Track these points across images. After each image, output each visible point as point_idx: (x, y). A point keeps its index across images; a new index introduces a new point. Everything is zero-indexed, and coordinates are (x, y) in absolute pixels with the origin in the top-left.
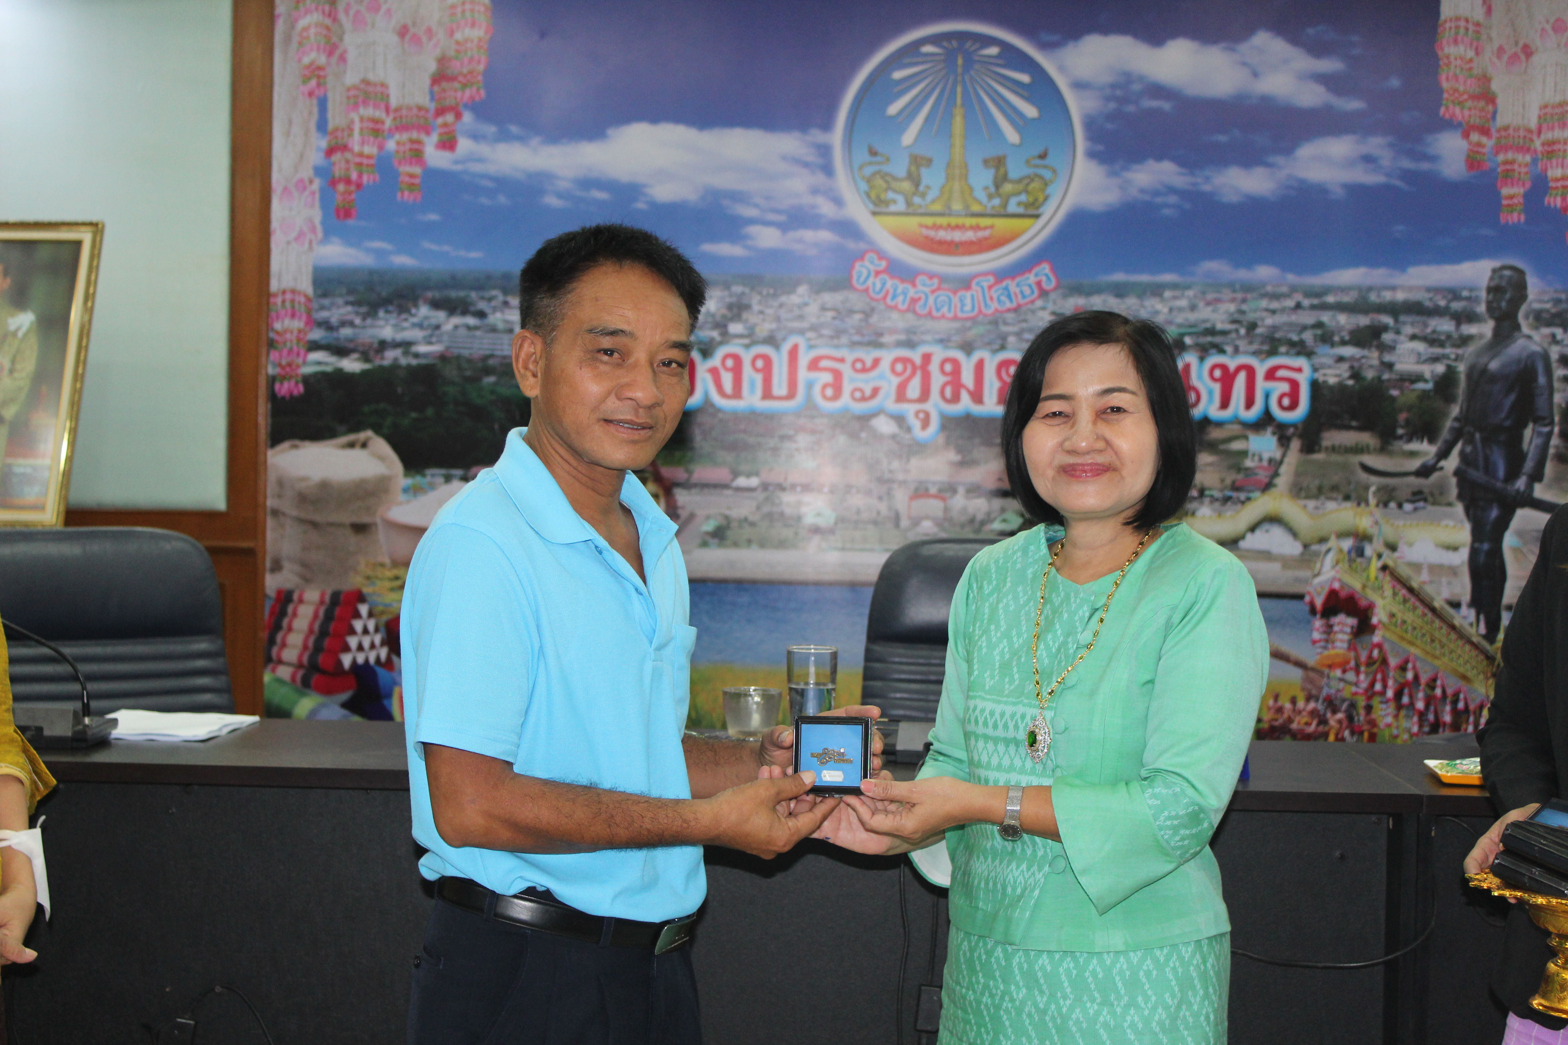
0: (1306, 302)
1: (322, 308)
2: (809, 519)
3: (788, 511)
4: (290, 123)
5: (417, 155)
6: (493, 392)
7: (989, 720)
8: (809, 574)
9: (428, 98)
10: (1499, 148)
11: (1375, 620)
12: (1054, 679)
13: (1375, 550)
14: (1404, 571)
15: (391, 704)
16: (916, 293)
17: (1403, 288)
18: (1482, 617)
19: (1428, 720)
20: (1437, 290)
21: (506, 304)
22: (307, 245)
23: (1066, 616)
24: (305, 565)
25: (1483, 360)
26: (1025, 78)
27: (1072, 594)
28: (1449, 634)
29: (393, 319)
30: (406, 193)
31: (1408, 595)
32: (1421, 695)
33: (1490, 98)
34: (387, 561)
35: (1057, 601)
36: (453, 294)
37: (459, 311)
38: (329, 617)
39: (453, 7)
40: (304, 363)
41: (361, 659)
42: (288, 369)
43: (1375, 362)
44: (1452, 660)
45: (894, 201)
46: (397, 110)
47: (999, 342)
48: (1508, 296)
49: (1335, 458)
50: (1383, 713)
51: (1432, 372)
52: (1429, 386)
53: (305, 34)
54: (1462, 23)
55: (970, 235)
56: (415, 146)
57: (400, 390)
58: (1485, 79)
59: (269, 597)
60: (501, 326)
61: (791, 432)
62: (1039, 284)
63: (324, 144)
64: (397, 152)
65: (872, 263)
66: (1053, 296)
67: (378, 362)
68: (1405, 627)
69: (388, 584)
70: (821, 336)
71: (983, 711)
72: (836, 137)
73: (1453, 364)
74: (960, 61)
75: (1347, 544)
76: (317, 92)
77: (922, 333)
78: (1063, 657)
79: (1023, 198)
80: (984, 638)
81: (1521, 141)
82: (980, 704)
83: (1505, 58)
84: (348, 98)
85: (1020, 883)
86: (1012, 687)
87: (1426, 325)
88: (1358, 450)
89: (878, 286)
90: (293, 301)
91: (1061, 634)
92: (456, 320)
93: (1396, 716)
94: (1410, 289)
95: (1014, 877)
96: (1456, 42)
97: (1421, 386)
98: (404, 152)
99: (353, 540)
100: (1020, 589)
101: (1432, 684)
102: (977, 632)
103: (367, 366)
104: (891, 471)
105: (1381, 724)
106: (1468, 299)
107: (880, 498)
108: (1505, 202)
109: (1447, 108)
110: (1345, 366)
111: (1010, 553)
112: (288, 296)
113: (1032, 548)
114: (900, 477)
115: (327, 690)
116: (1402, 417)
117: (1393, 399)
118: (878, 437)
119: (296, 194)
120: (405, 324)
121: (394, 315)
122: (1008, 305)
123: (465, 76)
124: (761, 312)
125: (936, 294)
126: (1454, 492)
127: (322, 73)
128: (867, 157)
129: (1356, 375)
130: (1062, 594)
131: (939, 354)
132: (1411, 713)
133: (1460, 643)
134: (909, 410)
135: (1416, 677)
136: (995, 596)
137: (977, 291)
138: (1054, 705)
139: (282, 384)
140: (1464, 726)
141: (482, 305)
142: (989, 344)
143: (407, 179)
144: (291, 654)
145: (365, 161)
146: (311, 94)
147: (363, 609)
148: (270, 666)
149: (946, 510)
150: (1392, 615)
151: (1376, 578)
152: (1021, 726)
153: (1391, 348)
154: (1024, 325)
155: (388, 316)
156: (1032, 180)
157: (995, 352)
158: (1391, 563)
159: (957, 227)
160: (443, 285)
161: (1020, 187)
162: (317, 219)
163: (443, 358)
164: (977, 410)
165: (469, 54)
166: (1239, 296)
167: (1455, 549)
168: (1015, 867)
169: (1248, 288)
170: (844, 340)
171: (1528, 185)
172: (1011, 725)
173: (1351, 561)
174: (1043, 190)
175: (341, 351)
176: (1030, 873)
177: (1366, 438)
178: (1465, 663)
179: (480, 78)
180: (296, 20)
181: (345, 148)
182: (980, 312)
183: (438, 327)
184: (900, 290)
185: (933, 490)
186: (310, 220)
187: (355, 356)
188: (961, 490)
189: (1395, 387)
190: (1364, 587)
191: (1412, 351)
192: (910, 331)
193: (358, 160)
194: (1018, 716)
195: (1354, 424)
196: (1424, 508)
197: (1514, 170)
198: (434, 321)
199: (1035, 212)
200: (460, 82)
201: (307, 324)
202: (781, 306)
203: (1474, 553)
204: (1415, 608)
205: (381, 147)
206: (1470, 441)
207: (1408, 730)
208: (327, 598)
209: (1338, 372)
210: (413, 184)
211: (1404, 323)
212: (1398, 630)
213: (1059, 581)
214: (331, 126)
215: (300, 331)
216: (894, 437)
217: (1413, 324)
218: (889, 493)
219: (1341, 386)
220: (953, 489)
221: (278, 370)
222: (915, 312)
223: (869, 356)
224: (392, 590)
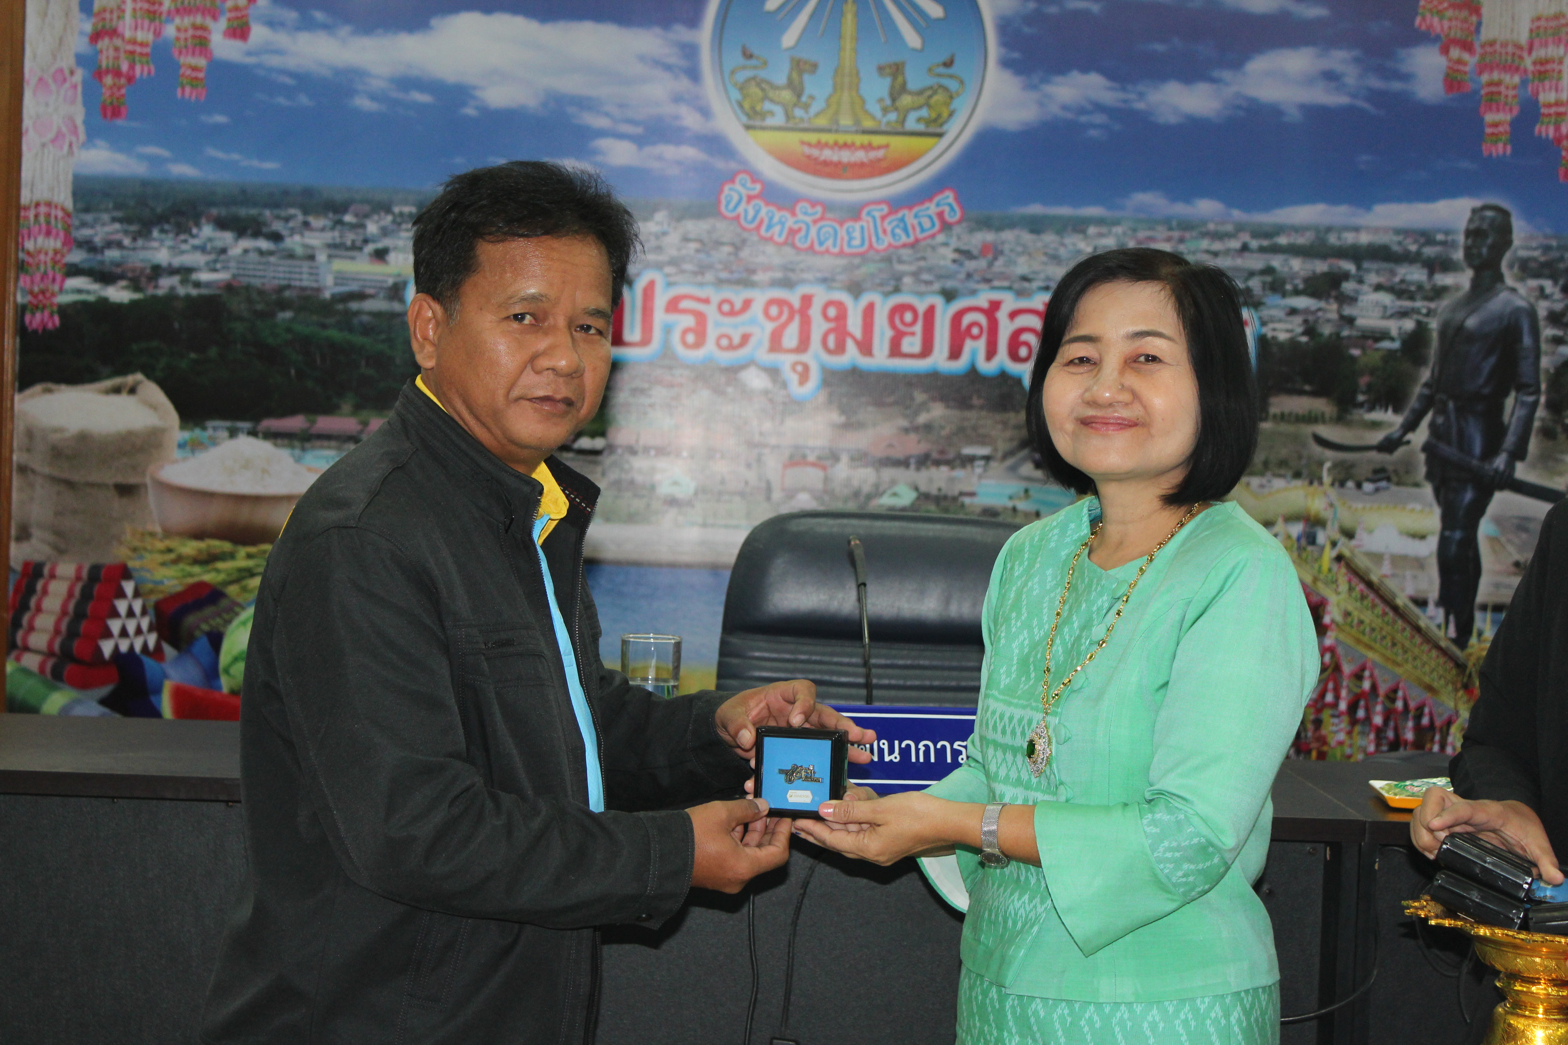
0: (1254, 244)
1: (84, 224)
2: (665, 489)
3: (639, 478)
5: (201, 44)
6: (289, 330)
7: (998, 724)
8: (664, 554)
10: (1482, 68)
11: (1327, 620)
13: (1328, 537)
14: (1362, 562)
15: (159, 701)
16: (796, 222)
17: (1368, 229)
18: (1452, 618)
19: (1386, 737)
20: (1405, 232)
21: (306, 225)
22: (66, 149)
23: (1084, 605)
24: (58, 533)
25: (1460, 316)
27: (1096, 581)
28: (1413, 637)
29: (169, 240)
30: (188, 89)
31: (1366, 591)
32: (1379, 708)
33: (1474, 7)
34: (158, 529)
35: (1081, 588)
36: (243, 212)
37: (250, 232)
38: (86, 595)
40: (61, 290)
41: (124, 647)
42: (41, 297)
43: (1334, 316)
44: (1416, 668)
45: (772, 113)
47: (892, 284)
48: (1489, 241)
49: (1284, 427)
50: (1334, 728)
51: (1400, 328)
52: (1396, 345)
55: (860, 156)
56: (199, 33)
57: (176, 325)
59: (13, 571)
60: (299, 251)
61: (646, 385)
62: (941, 215)
63: (88, 27)
64: (178, 39)
65: (744, 185)
66: (957, 229)
67: (150, 291)
68: (1362, 628)
69: (160, 558)
70: (683, 272)
71: (994, 713)
72: (704, 35)
73: (1425, 320)
75: (1296, 529)
77: (802, 271)
78: (1076, 654)
79: (924, 112)
80: (1004, 627)
81: (1509, 59)
82: (993, 705)
86: (1026, 687)
87: (1393, 273)
88: (1311, 418)
89: (751, 213)
90: (48, 215)
91: (1077, 627)
92: (246, 243)
93: (1349, 733)
94: (1376, 230)
97: (1386, 345)
98: (186, 39)
99: (117, 504)
100: (1049, 572)
101: (1392, 695)
103: (137, 296)
104: (761, 434)
105: (1332, 742)
106: (1444, 243)
107: (749, 466)
108: (1488, 130)
109: (1424, 17)
110: (1298, 320)
111: (1047, 529)
112: (43, 209)
113: (1073, 525)
114: (773, 441)
115: (82, 684)
116: (1364, 381)
117: (1353, 359)
118: (746, 393)
119: (53, 87)
120: (184, 247)
121: (171, 235)
122: (904, 239)
125: (819, 224)
126: (1422, 470)
128: (740, 60)
129: (1310, 330)
130: (1086, 580)
131: (821, 295)
132: (1367, 729)
133: (1426, 647)
134: (785, 361)
135: (1374, 687)
136: (1023, 578)
137: (868, 222)
138: (1059, 710)
139: (33, 314)
140: (1428, 745)
141: (277, 226)
142: (882, 284)
143: (189, 72)
144: (39, 640)
145: (138, 49)
147: (129, 587)
148: (14, 654)
149: (826, 480)
150: (1347, 614)
151: (1330, 570)
153: (1352, 300)
154: (922, 264)
155: (163, 236)
156: (935, 92)
157: (887, 295)
158: (1347, 553)
159: (845, 146)
160: (230, 201)
161: (921, 100)
162: (79, 120)
163: (229, 287)
164: (865, 362)
166: (1176, 234)
167: (1423, 537)
168: (1016, 898)
169: (1186, 225)
170: (709, 277)
171: (1516, 112)
172: (1018, 731)
173: (1301, 549)
174: (947, 104)
175: (105, 277)
176: (1031, 905)
177: (1320, 405)
178: (1432, 671)
181: (113, 33)
182: (871, 246)
183: (224, 251)
184: (776, 219)
185: (811, 458)
186: (71, 119)
187: (123, 283)
188: (845, 459)
189: (1356, 346)
190: (1315, 580)
191: (1377, 303)
192: (788, 268)
193: (129, 47)
194: (1025, 721)
195: (1307, 388)
196: (1387, 488)
197: (1499, 93)
198: (219, 244)
199: (938, 130)
201: (65, 243)
203: (1444, 542)
204: (1374, 606)
205: (157, 33)
206: (1442, 410)
207: (1364, 750)
208: (85, 574)
209: (1289, 326)
210: (196, 78)
211: (1368, 271)
212: (1354, 632)
213: (1086, 565)
214: (96, 7)
215: (56, 252)
216: (766, 392)
217: (1378, 272)
218: (759, 460)
219: (1293, 343)
220: (835, 457)
221: (29, 298)
222: (794, 246)
223: (738, 297)
224: (163, 564)
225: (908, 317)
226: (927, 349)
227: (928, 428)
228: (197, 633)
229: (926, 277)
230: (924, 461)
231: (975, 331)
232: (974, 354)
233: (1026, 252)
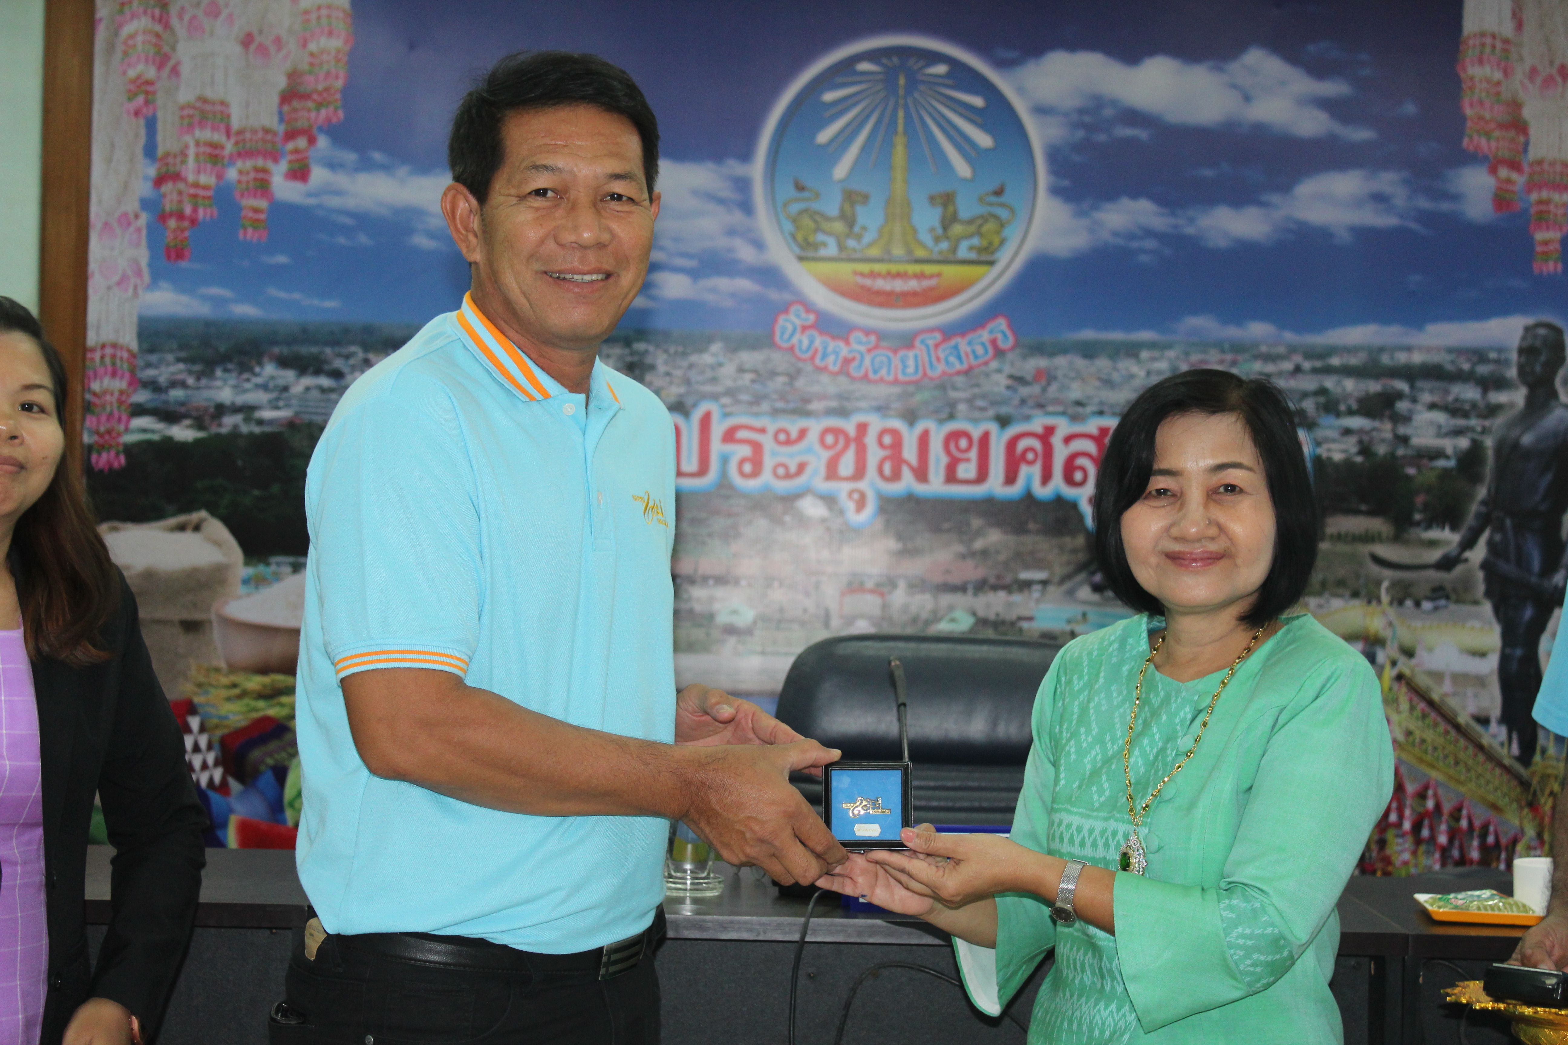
0: (1307, 365)
1: (149, 365)
2: (723, 618)
3: (698, 608)
4: (113, 146)
5: (262, 186)
7: (1075, 837)
8: (723, 682)
9: (276, 119)
10: (1531, 186)
12: (1150, 790)
13: (1388, 657)
14: (1422, 681)
15: (225, 835)
16: (850, 352)
17: (1420, 348)
18: (1515, 736)
19: (1451, 857)
20: (1459, 351)
21: (367, 361)
22: (131, 291)
23: (1164, 718)
25: (1514, 433)
26: (978, 101)
27: (1173, 694)
28: (1475, 755)
29: (232, 379)
30: (250, 231)
31: (1428, 710)
32: (1443, 827)
33: (1520, 127)
34: (223, 665)
35: (1156, 701)
36: (305, 350)
37: (311, 369)
39: (306, 12)
40: (127, 430)
42: (107, 437)
43: (1388, 435)
44: (1479, 786)
45: (824, 245)
46: (240, 132)
47: (947, 411)
48: (1543, 358)
49: (1341, 547)
50: (1399, 848)
51: (1455, 448)
52: (1451, 463)
53: (131, 42)
54: (1488, 41)
55: (913, 285)
56: (261, 175)
57: (240, 463)
58: (1516, 105)
62: (994, 342)
63: (152, 172)
64: (240, 182)
65: (798, 316)
66: (1010, 356)
67: (214, 430)
68: (1424, 747)
69: (225, 693)
70: (737, 402)
71: (1069, 826)
72: (757, 169)
73: (1479, 438)
74: (902, 81)
76: (145, 110)
77: (857, 399)
78: (1160, 765)
79: (976, 241)
80: (1072, 742)
81: (1558, 178)
82: (1066, 818)
83: (1539, 80)
84: (182, 117)
85: (1109, 1025)
86: (1103, 799)
87: (1447, 392)
88: (1368, 538)
89: (806, 343)
90: (113, 356)
91: (1160, 739)
92: (308, 381)
93: (1414, 853)
94: (1429, 350)
95: (1102, 1019)
96: (1481, 62)
97: (1441, 463)
98: (248, 182)
99: (183, 640)
100: (1114, 688)
101: (1456, 815)
102: (1064, 734)
103: (200, 435)
104: (819, 562)
105: (1397, 862)
106: (1497, 362)
107: (807, 593)
108: (1539, 249)
109: (1471, 138)
110: (1352, 440)
111: (1105, 643)
112: (108, 351)
113: (1131, 641)
114: (830, 569)
116: (1420, 500)
117: (1409, 478)
118: (804, 522)
119: (118, 231)
120: (247, 386)
121: (234, 375)
122: (958, 366)
123: (320, 94)
124: (668, 374)
125: (873, 354)
126: (1481, 588)
127: (150, 88)
128: (793, 193)
129: (1365, 450)
130: (1162, 694)
131: (876, 423)
132: (1432, 849)
133: (1489, 766)
134: (842, 489)
135: (1438, 806)
136: (1086, 693)
137: (921, 351)
138: (1149, 820)
139: (99, 454)
140: (1494, 865)
141: (338, 364)
142: (936, 412)
143: (251, 214)
145: (201, 192)
146: (137, 113)
147: (194, 722)
149: (885, 607)
150: (1409, 733)
151: (1391, 689)
152: (1112, 845)
153: (1407, 419)
154: (976, 390)
155: (227, 375)
156: (986, 221)
157: (941, 421)
158: (1407, 672)
159: (898, 275)
160: (292, 340)
161: (972, 228)
162: (144, 262)
163: (291, 425)
164: (921, 489)
165: (325, 67)
166: (1229, 355)
167: (1483, 655)
168: (1102, 1009)
169: (1238, 348)
170: (765, 406)
172: (1100, 843)
174: (998, 232)
175: (170, 416)
176: (1120, 1014)
177: (1377, 524)
178: (1496, 789)
179: (338, 96)
180: (120, 26)
181: (176, 177)
182: (925, 374)
183: (285, 389)
184: (830, 349)
185: (869, 584)
186: (135, 262)
187: (187, 422)
188: (902, 585)
189: (1411, 465)
191: (1431, 423)
192: (842, 397)
193: (192, 191)
194: (1109, 833)
195: (1363, 507)
196: (1446, 607)
197: (1549, 212)
198: (281, 382)
199: (989, 258)
200: (314, 101)
201: (130, 384)
202: (691, 366)
203: (1504, 660)
204: (1436, 725)
205: (220, 177)
206: (1500, 528)
209: (1344, 447)
210: (257, 220)
211: (1422, 390)
212: (1417, 750)
213: (1158, 679)
214: (160, 152)
215: (122, 392)
216: (823, 520)
217: (1431, 391)
218: (817, 586)
219: (1348, 464)
220: (891, 583)
221: (95, 438)
222: (848, 375)
223: (793, 426)
224: (229, 699)
225: (963, 443)
226: (982, 475)
227: (984, 553)
228: (263, 768)
229: (980, 403)
230: (981, 586)
231: (1030, 456)
232: (1029, 480)
233: (1079, 377)
